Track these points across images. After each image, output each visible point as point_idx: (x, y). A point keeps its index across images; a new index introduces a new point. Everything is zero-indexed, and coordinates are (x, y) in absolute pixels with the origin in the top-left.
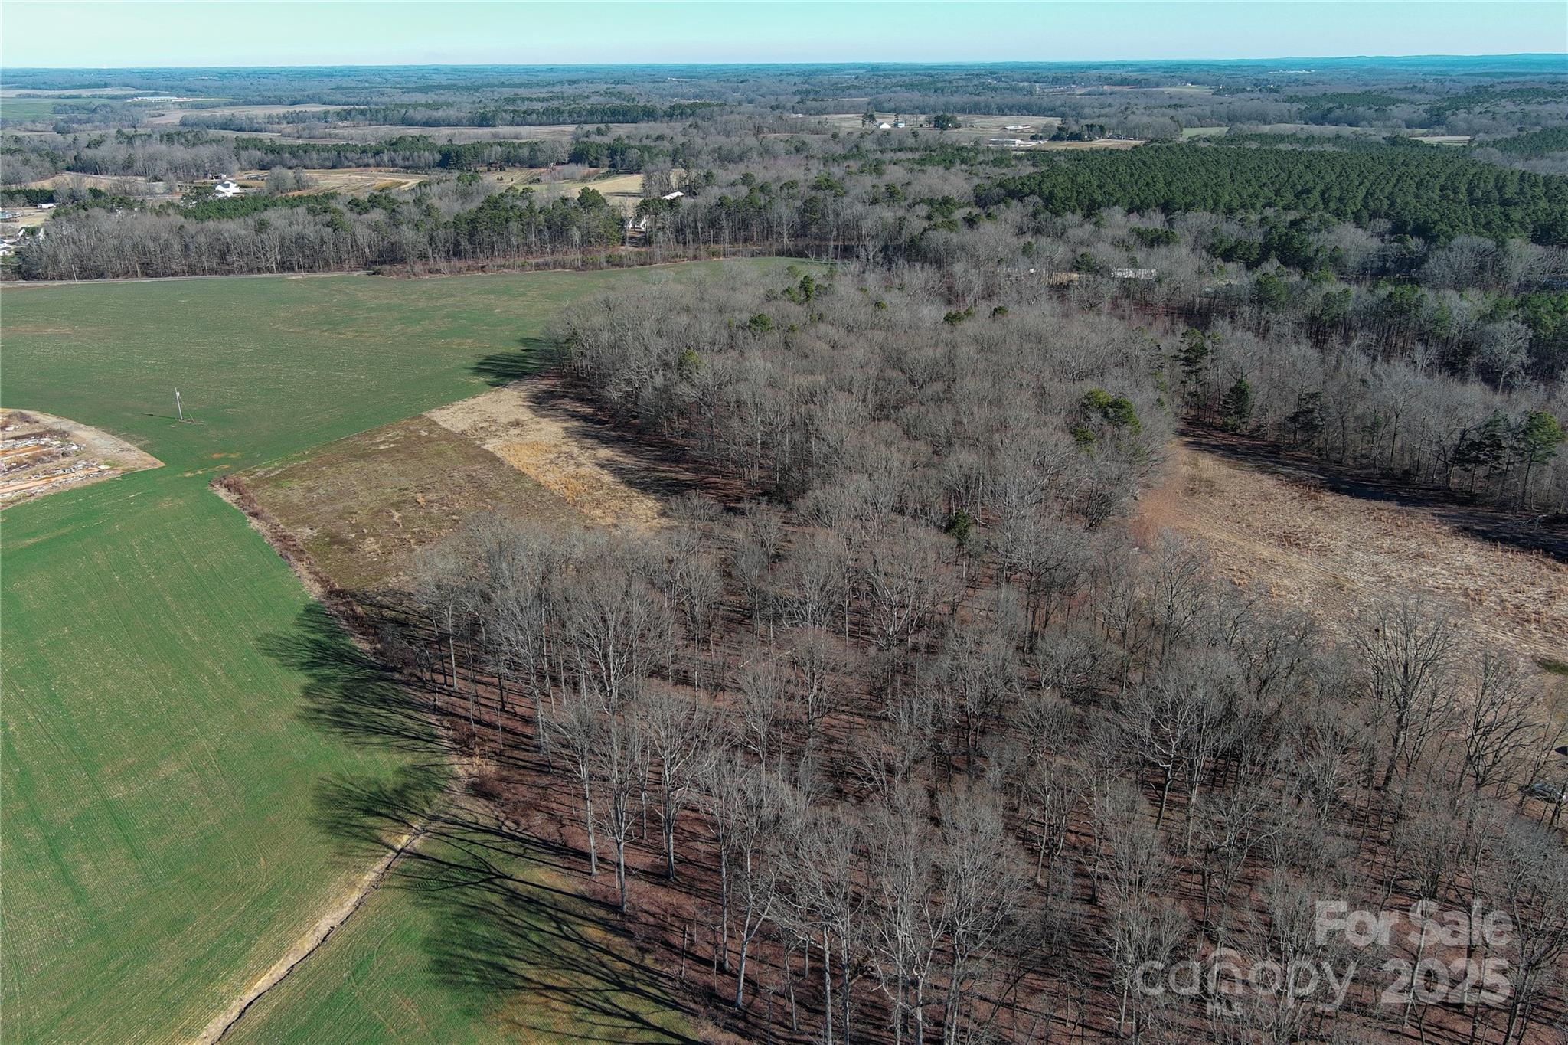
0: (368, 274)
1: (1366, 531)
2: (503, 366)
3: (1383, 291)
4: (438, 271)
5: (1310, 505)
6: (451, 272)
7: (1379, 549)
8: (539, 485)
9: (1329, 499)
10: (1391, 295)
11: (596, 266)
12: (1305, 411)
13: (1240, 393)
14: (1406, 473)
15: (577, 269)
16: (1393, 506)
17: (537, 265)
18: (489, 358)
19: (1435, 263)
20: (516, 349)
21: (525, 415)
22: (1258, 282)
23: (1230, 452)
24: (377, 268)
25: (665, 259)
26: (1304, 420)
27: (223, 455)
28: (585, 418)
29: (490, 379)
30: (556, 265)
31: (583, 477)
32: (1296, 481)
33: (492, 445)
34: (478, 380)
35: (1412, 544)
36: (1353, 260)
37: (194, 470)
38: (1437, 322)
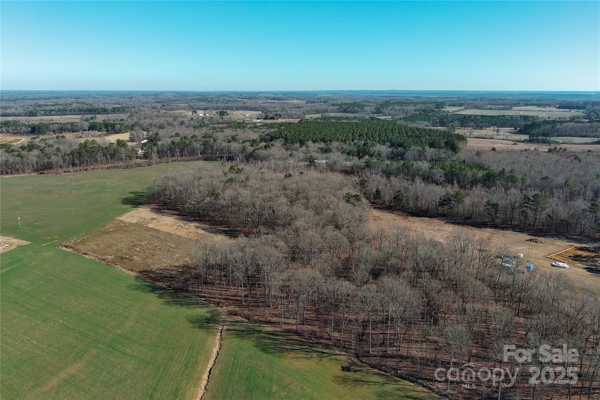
0: (38, 174)
1: (424, 225)
2: (131, 201)
3: (402, 163)
4: (68, 172)
5: (406, 220)
6: (74, 172)
7: (429, 229)
8: (178, 236)
9: (411, 218)
10: (404, 163)
11: (132, 167)
12: (397, 196)
13: (378, 192)
14: (427, 210)
15: (124, 168)
16: (427, 219)
17: (108, 168)
18: (124, 199)
19: (408, 154)
20: (132, 195)
21: (154, 215)
22: (366, 162)
23: (380, 209)
24: (42, 172)
25: (157, 163)
26: (397, 198)
27: (51, 238)
28: (178, 215)
29: (131, 205)
30: (115, 167)
31: (192, 232)
32: (399, 215)
33: (150, 226)
34: (125, 207)
35: (436, 227)
36: (384, 154)
37: (45, 243)
38: (419, 170)
